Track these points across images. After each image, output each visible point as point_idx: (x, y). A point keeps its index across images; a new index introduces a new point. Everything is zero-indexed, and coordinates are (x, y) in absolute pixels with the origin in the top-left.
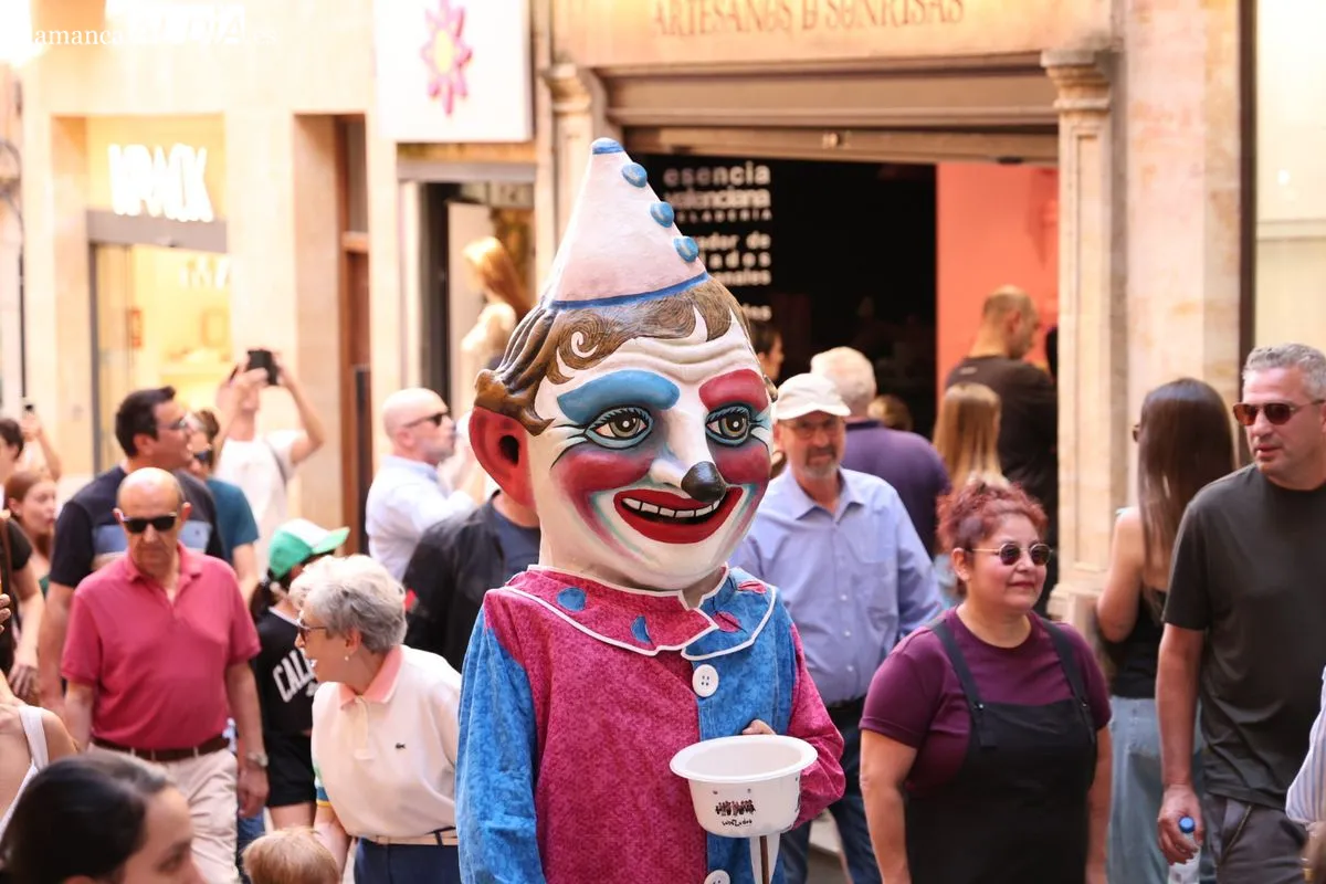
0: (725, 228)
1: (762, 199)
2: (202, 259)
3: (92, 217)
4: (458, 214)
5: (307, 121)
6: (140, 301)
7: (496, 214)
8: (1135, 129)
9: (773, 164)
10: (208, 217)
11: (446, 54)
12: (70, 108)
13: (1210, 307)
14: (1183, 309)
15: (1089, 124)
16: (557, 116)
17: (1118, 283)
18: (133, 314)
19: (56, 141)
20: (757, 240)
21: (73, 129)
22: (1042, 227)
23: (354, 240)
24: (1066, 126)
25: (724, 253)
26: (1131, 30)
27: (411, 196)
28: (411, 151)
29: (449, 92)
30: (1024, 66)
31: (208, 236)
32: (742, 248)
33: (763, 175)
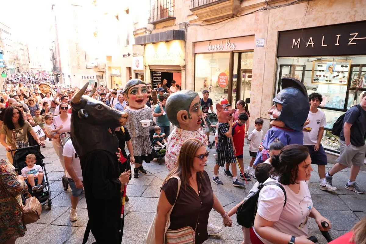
0: (158, 77)
1: (160, 75)
2: (119, 77)
3: (111, 74)
4: (138, 75)
5: (127, 67)
6: (115, 80)
7: (141, 75)
8: (187, 71)
9: (161, 72)
10: (119, 74)
11: (137, 64)
12: (109, 66)
13: (192, 84)
14: (190, 84)
15: (184, 70)
16: (145, 68)
17: (186, 82)
18: (114, 81)
19: (108, 68)
20: (160, 78)
21: (110, 68)
22: (180, 77)
23: (131, 77)
24: (182, 70)
25: (158, 78)
26: (187, 63)
27: (135, 73)
28: (134, 70)
29: (137, 66)
30: (179, 66)
31: (120, 76)
32: (159, 78)
33: (161, 73)
